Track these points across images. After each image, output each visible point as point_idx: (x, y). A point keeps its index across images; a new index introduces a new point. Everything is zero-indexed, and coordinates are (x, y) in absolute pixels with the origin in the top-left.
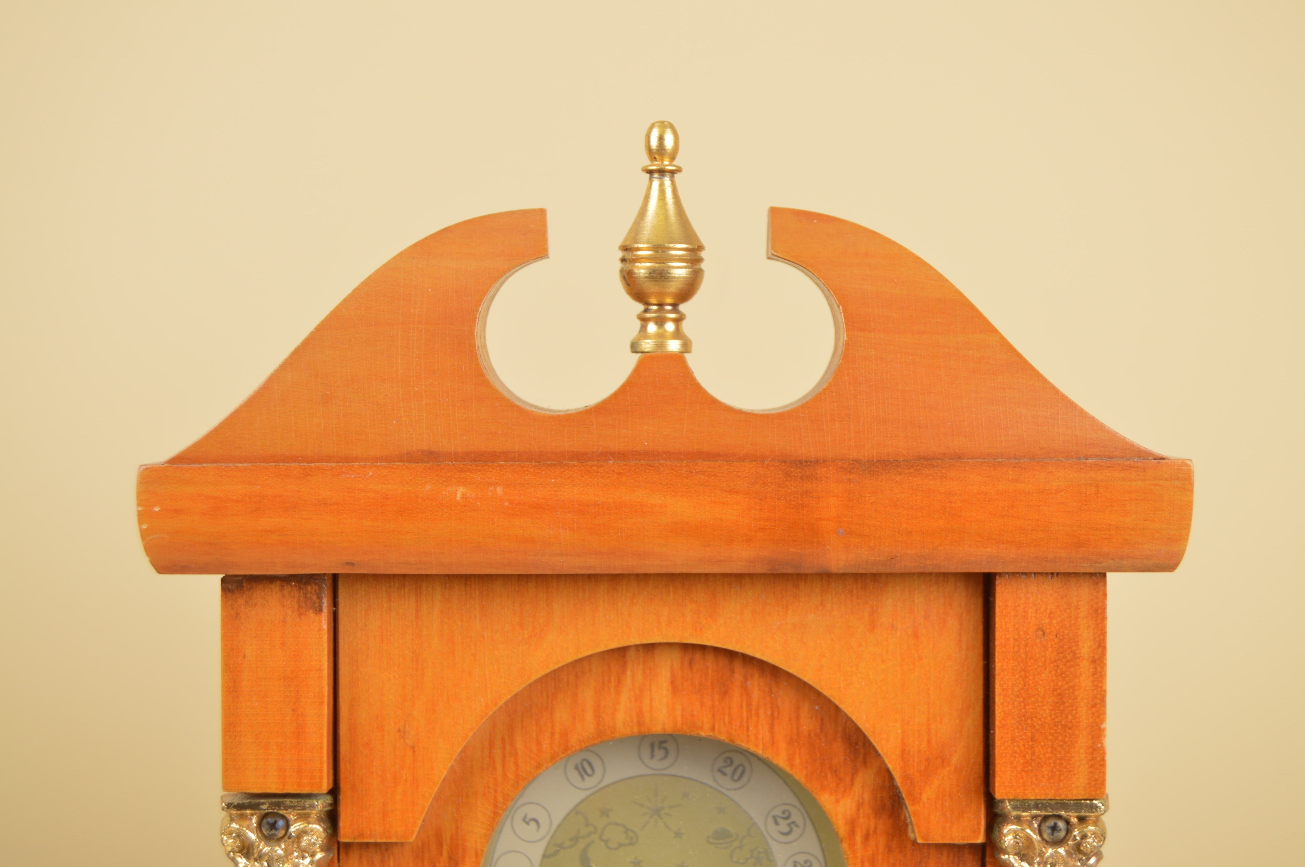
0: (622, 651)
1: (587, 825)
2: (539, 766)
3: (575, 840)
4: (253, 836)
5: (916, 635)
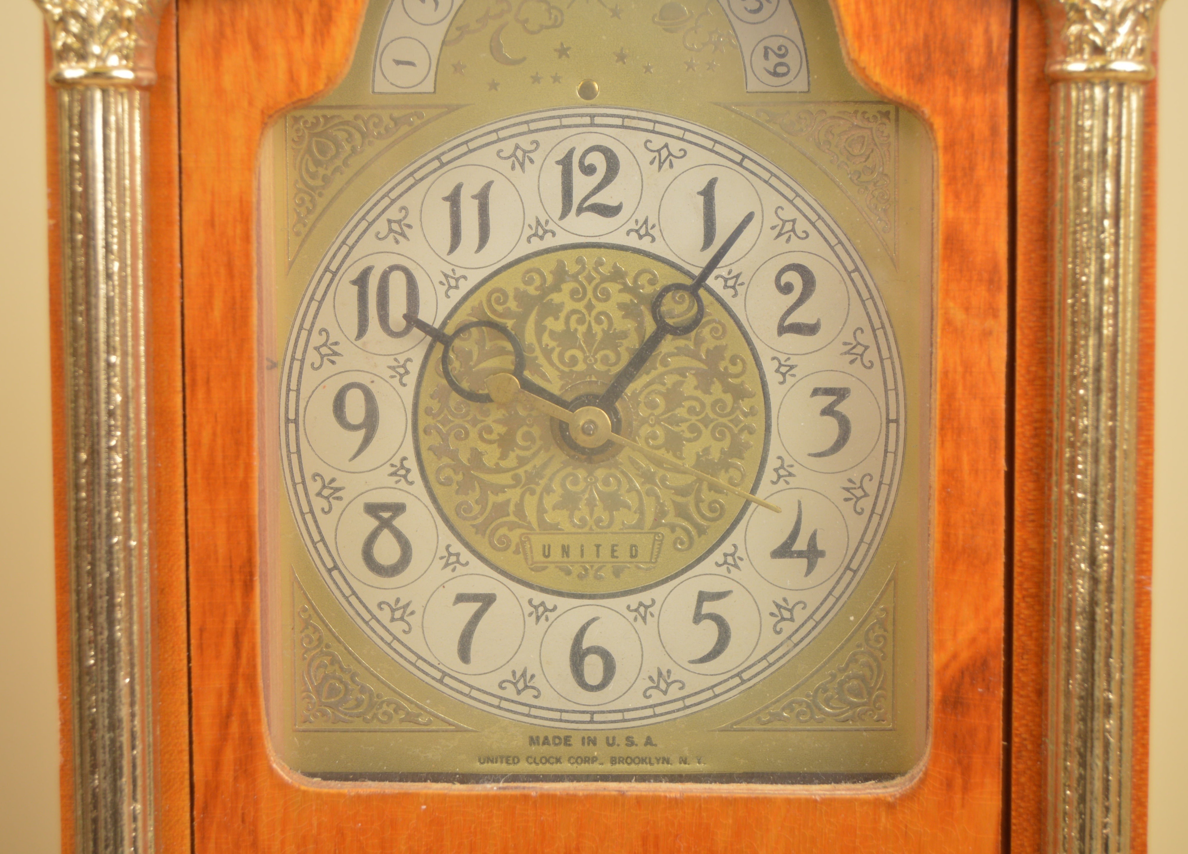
3: (484, 20)
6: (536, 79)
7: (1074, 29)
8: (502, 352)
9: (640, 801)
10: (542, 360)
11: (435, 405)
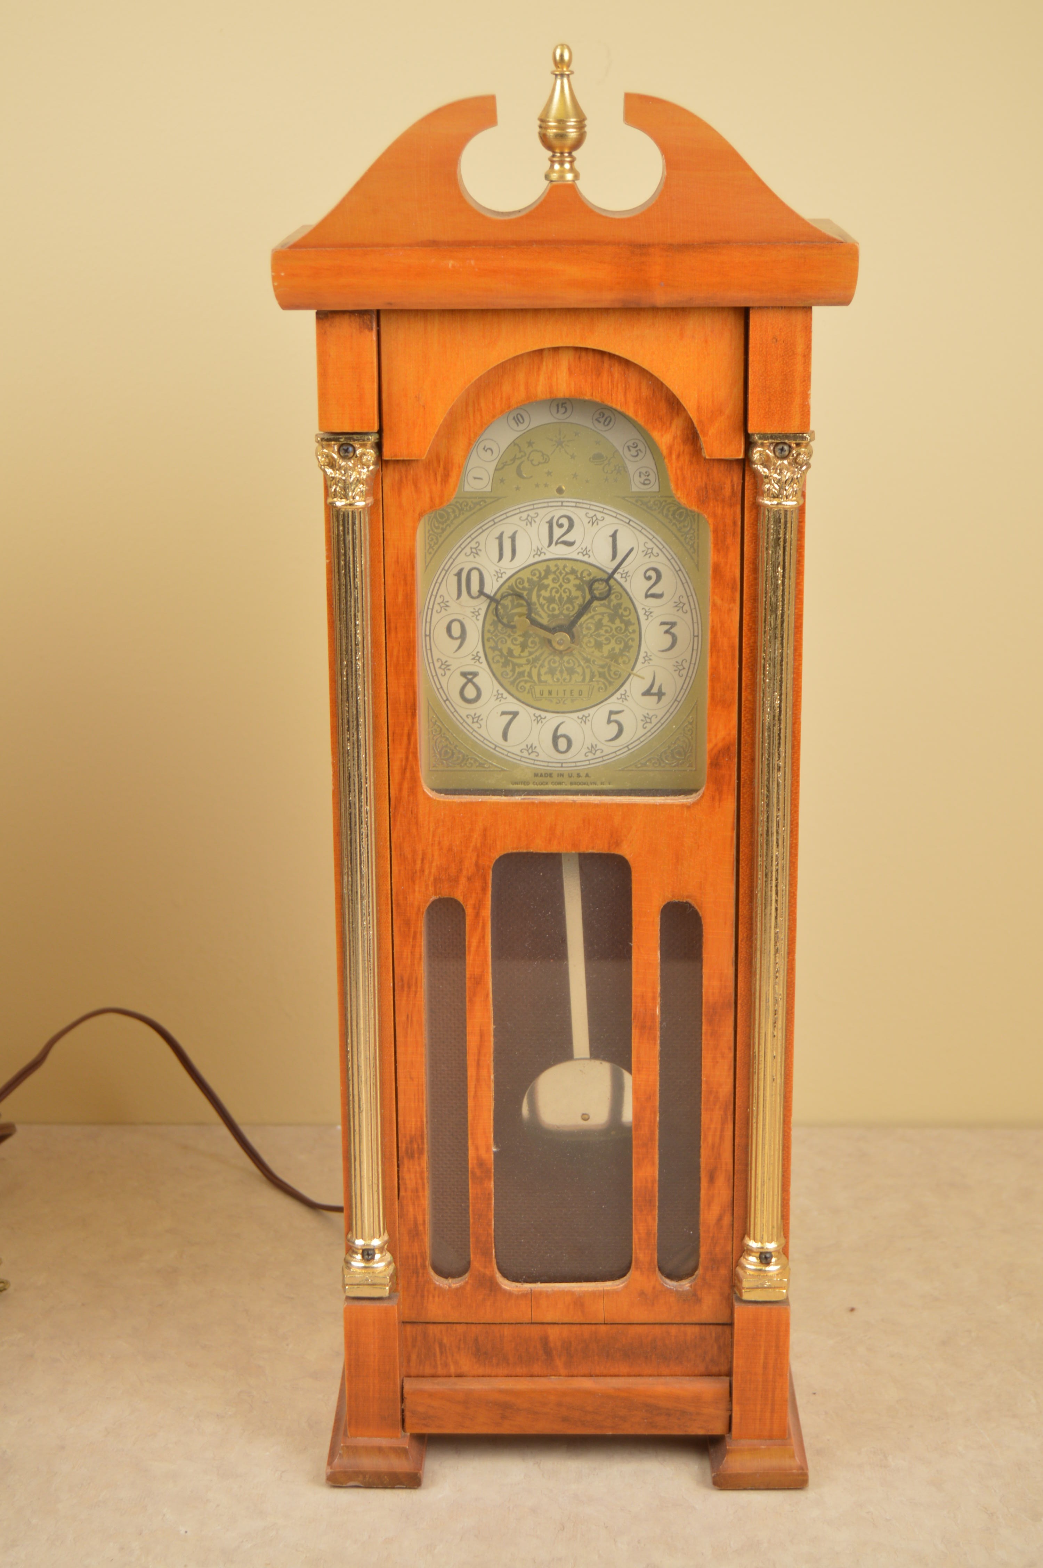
0: (541, 351)
1: (520, 451)
2: (494, 417)
3: (514, 460)
4: (335, 456)
5: (706, 341)
6: (537, 485)
7: (767, 486)
8: (522, 605)
9: (582, 805)
10: (539, 609)
11: (492, 629)
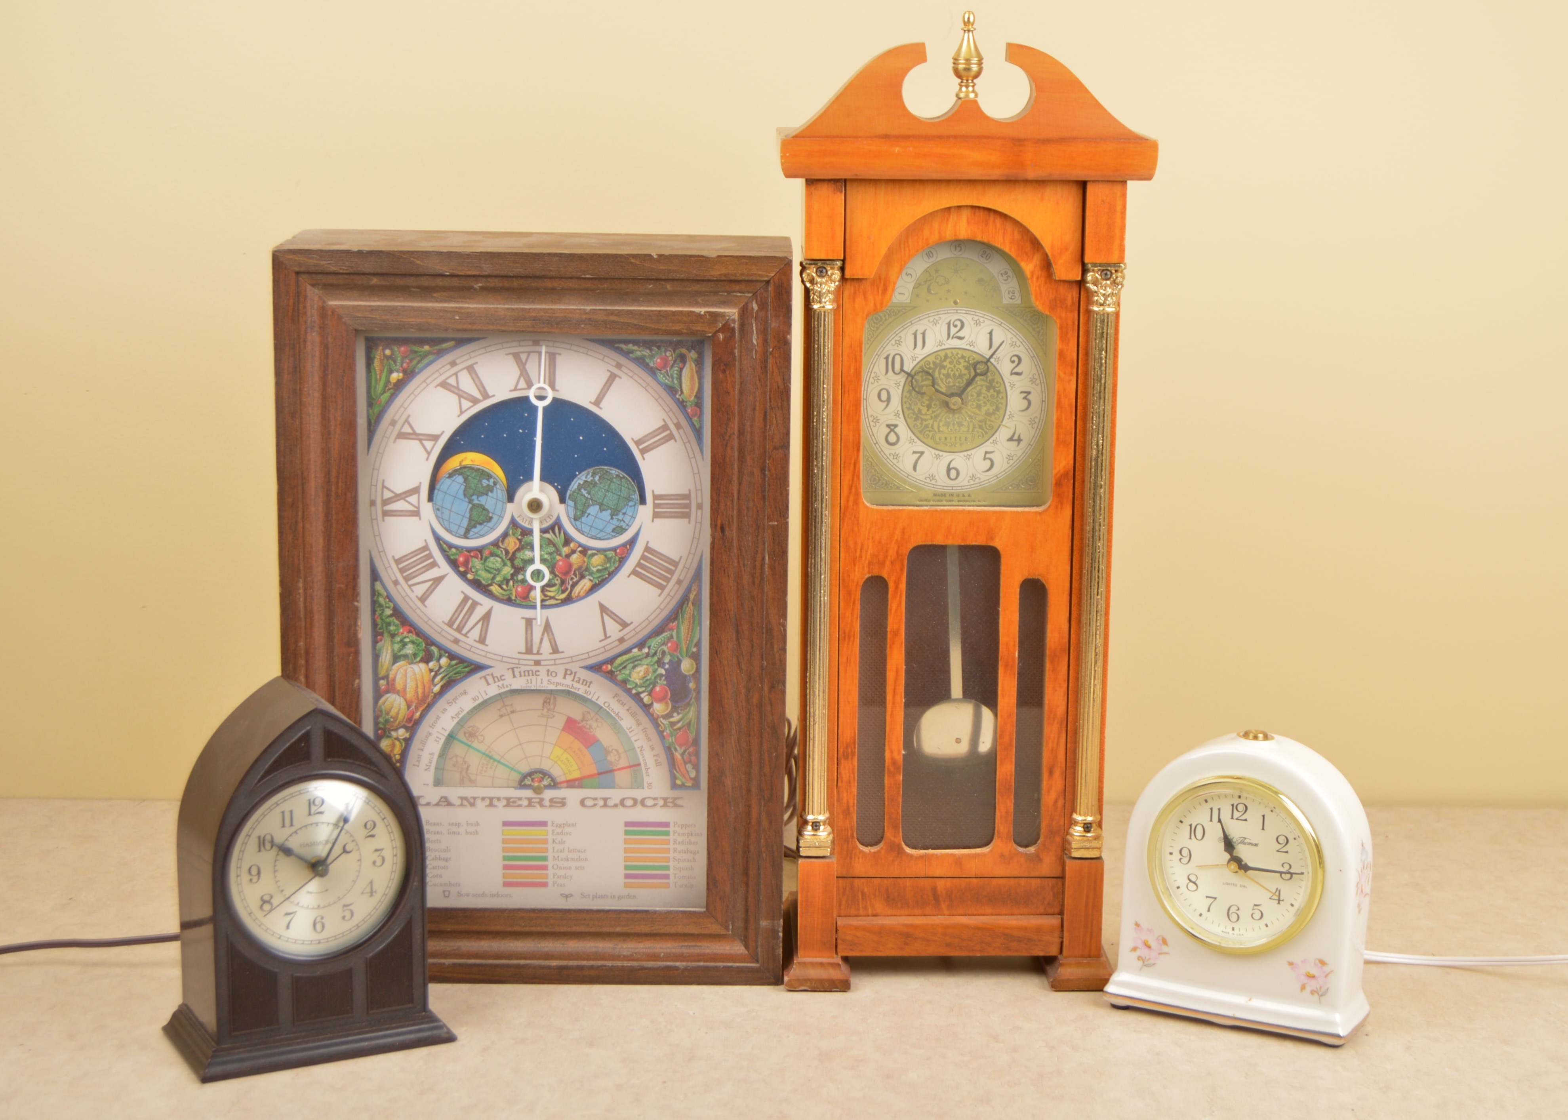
0: (949, 209)
1: (930, 276)
2: (917, 251)
3: (926, 282)
4: (814, 275)
5: (1058, 203)
6: (941, 299)
7: (1096, 298)
8: (928, 379)
9: (969, 512)
10: (940, 382)
11: (908, 395)
